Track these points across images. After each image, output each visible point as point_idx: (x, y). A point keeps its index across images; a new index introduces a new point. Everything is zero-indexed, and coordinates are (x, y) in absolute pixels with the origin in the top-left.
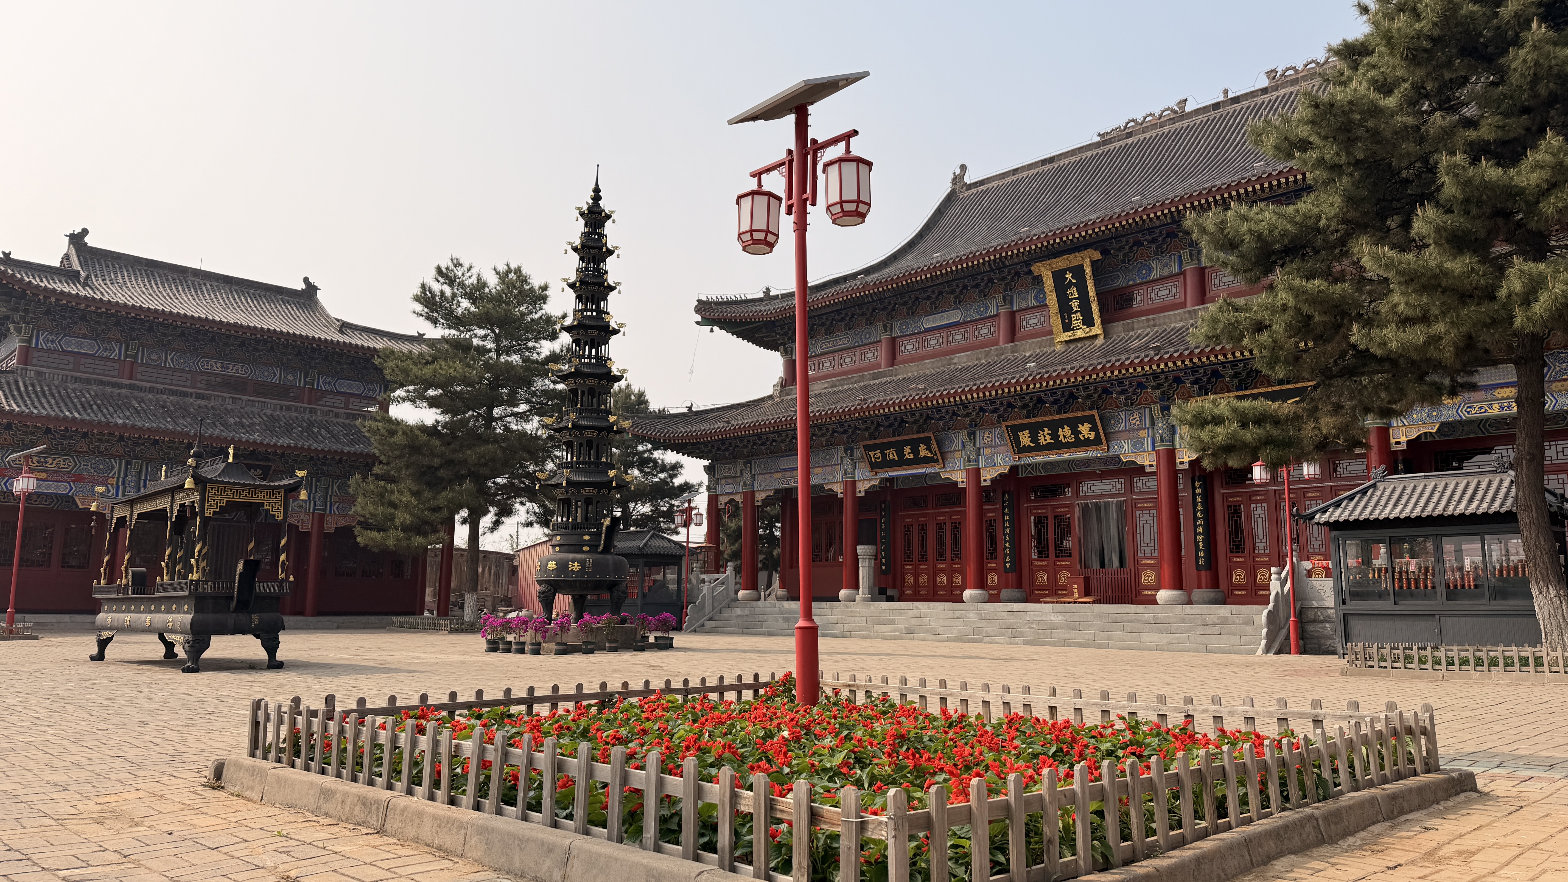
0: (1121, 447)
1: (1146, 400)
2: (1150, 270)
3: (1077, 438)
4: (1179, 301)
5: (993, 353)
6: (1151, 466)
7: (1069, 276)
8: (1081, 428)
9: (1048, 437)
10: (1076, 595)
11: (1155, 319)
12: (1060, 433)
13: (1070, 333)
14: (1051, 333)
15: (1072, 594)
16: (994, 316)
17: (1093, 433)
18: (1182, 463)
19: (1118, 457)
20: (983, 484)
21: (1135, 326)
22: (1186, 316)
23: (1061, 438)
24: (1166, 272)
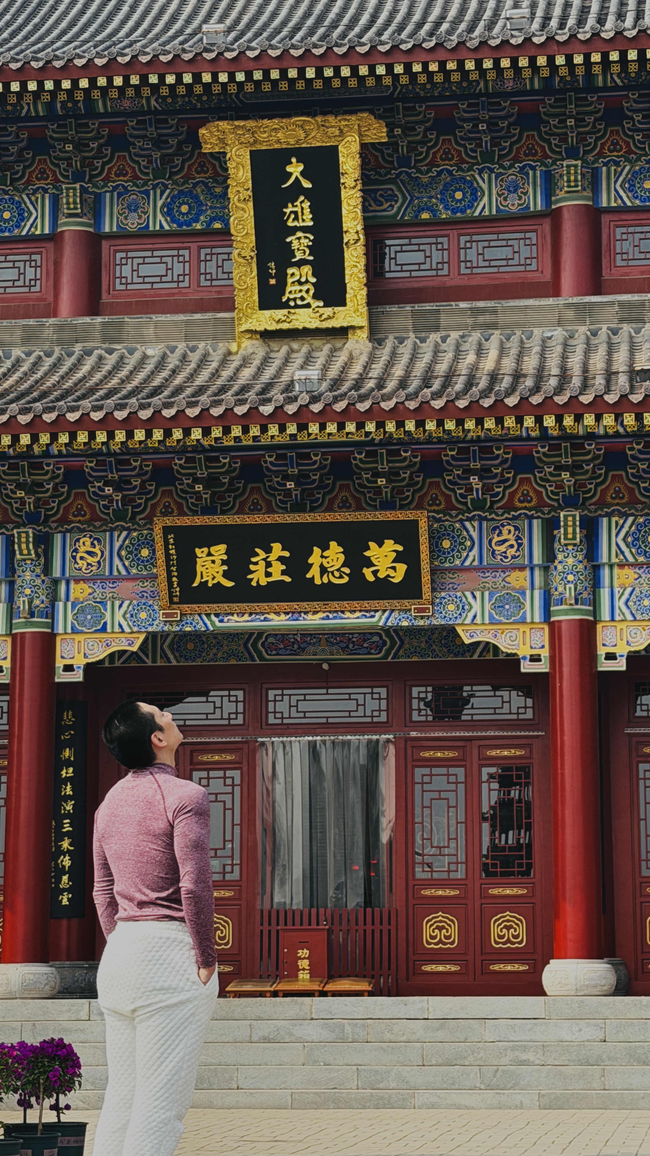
0: (463, 608)
1: (525, 498)
2: (475, 194)
3: (356, 576)
4: (537, 277)
5: (48, 333)
6: (534, 659)
7: (295, 169)
8: (373, 551)
9: (277, 568)
10: (304, 976)
11: (494, 311)
12: (315, 558)
13: (280, 313)
14: (228, 304)
15: (293, 973)
16: (43, 238)
17: (402, 568)
18: (611, 656)
19: (450, 632)
20: (61, 677)
21: (444, 320)
22: (570, 314)
23: (314, 572)
24: (513, 205)
